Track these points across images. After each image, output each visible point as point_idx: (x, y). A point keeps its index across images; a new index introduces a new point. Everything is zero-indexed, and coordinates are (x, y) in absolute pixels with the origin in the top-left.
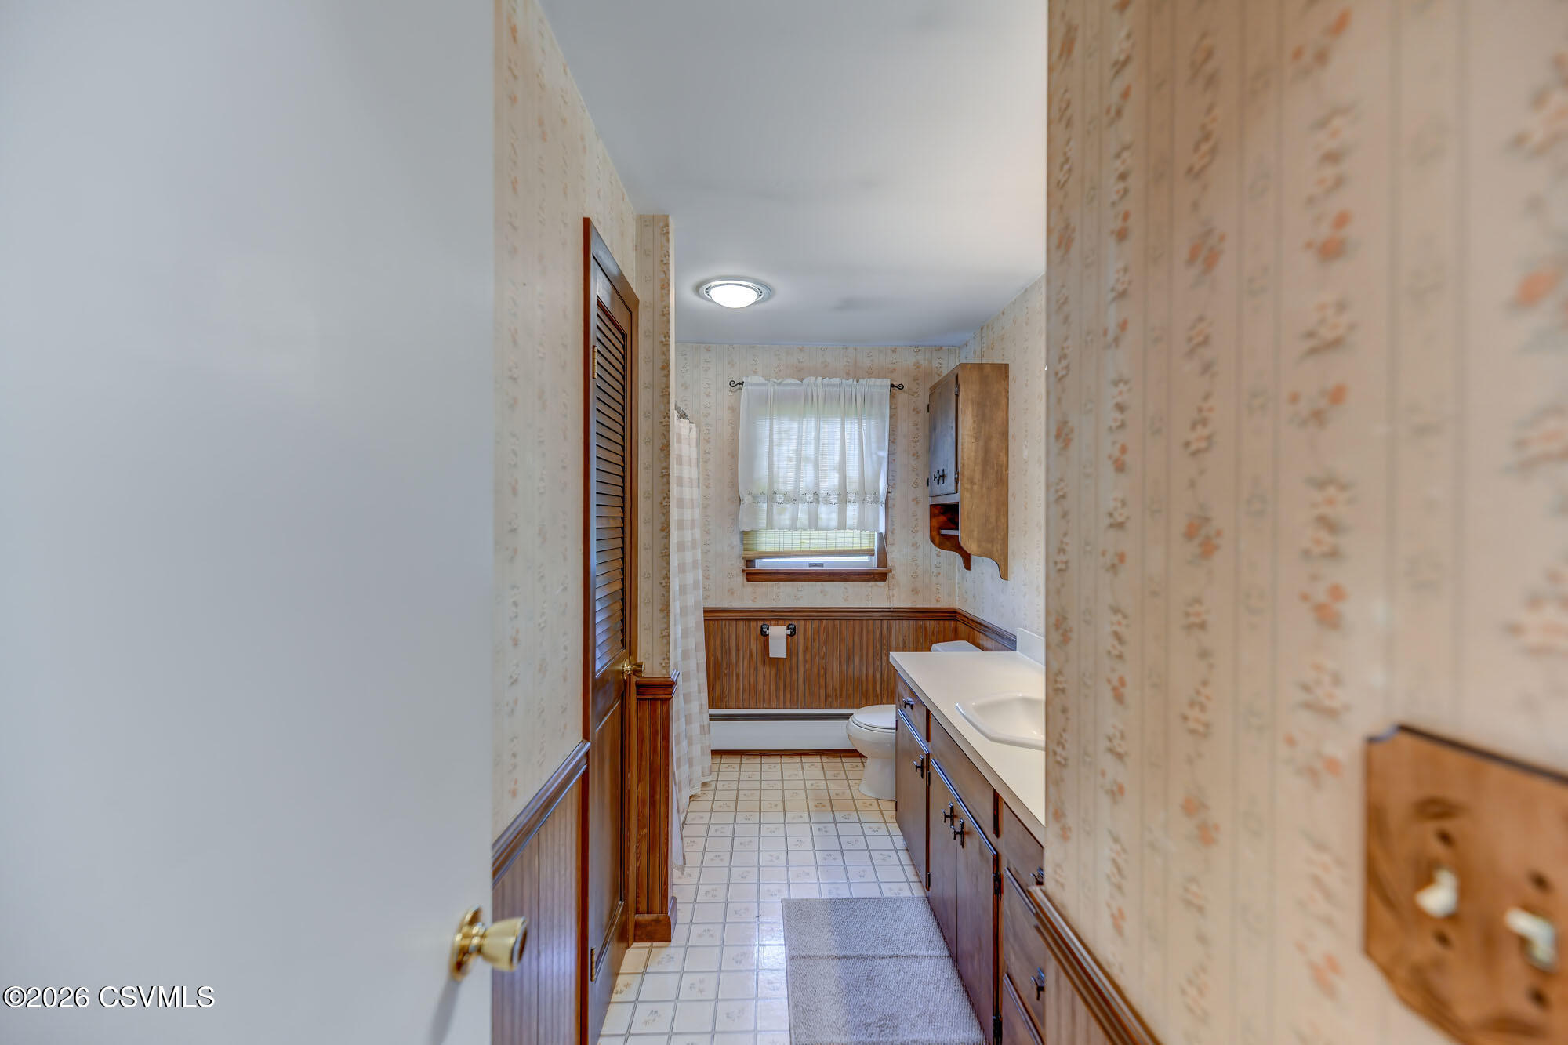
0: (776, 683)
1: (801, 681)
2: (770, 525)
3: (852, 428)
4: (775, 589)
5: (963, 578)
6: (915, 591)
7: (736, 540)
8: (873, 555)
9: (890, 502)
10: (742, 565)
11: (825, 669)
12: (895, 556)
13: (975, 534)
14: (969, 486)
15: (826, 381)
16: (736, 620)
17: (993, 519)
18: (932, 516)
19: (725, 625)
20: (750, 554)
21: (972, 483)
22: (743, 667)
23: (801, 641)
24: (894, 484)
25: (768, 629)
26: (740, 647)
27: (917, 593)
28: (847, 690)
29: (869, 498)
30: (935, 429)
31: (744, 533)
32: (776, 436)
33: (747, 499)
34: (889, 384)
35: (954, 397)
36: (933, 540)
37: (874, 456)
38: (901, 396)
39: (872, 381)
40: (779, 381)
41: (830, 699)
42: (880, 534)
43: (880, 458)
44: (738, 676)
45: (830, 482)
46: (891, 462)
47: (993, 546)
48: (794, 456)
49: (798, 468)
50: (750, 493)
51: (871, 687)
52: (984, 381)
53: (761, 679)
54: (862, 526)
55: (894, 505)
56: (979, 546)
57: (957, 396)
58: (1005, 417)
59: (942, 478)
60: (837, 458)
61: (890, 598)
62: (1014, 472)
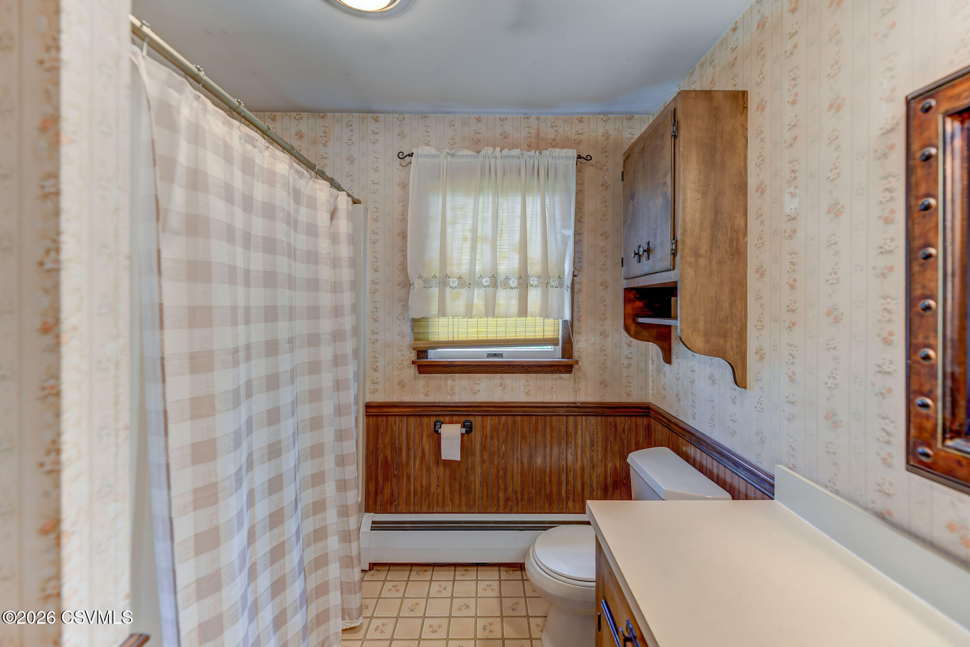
0: (451, 487)
1: (478, 483)
2: (442, 313)
3: (534, 205)
4: (449, 382)
5: (659, 371)
6: (604, 384)
7: (407, 328)
8: (557, 344)
9: (576, 287)
10: (413, 356)
11: (505, 470)
12: (583, 345)
13: (701, 325)
14: (693, 260)
15: (506, 152)
16: (408, 416)
17: (726, 305)
18: (627, 301)
19: (395, 421)
20: (421, 345)
21: (697, 254)
22: (415, 467)
23: (478, 438)
24: (581, 267)
25: (440, 428)
26: (411, 446)
27: (606, 386)
28: (529, 493)
29: (554, 282)
30: (632, 197)
31: (414, 321)
32: (449, 213)
33: (417, 283)
34: (575, 155)
35: (669, 141)
36: (627, 329)
37: (559, 236)
38: (589, 171)
39: (557, 151)
40: (451, 152)
41: (510, 503)
42: (565, 322)
43: (565, 239)
44: (409, 477)
45: (509, 265)
46: (577, 243)
47: (726, 341)
48: (469, 235)
49: (474, 248)
50: (420, 277)
51: (554, 488)
52: (715, 113)
53: (434, 482)
54: (545, 313)
55: (580, 290)
56: (707, 342)
57: (675, 137)
58: (742, 164)
59: (646, 253)
60: (517, 237)
61: (576, 391)
62: (761, 239)
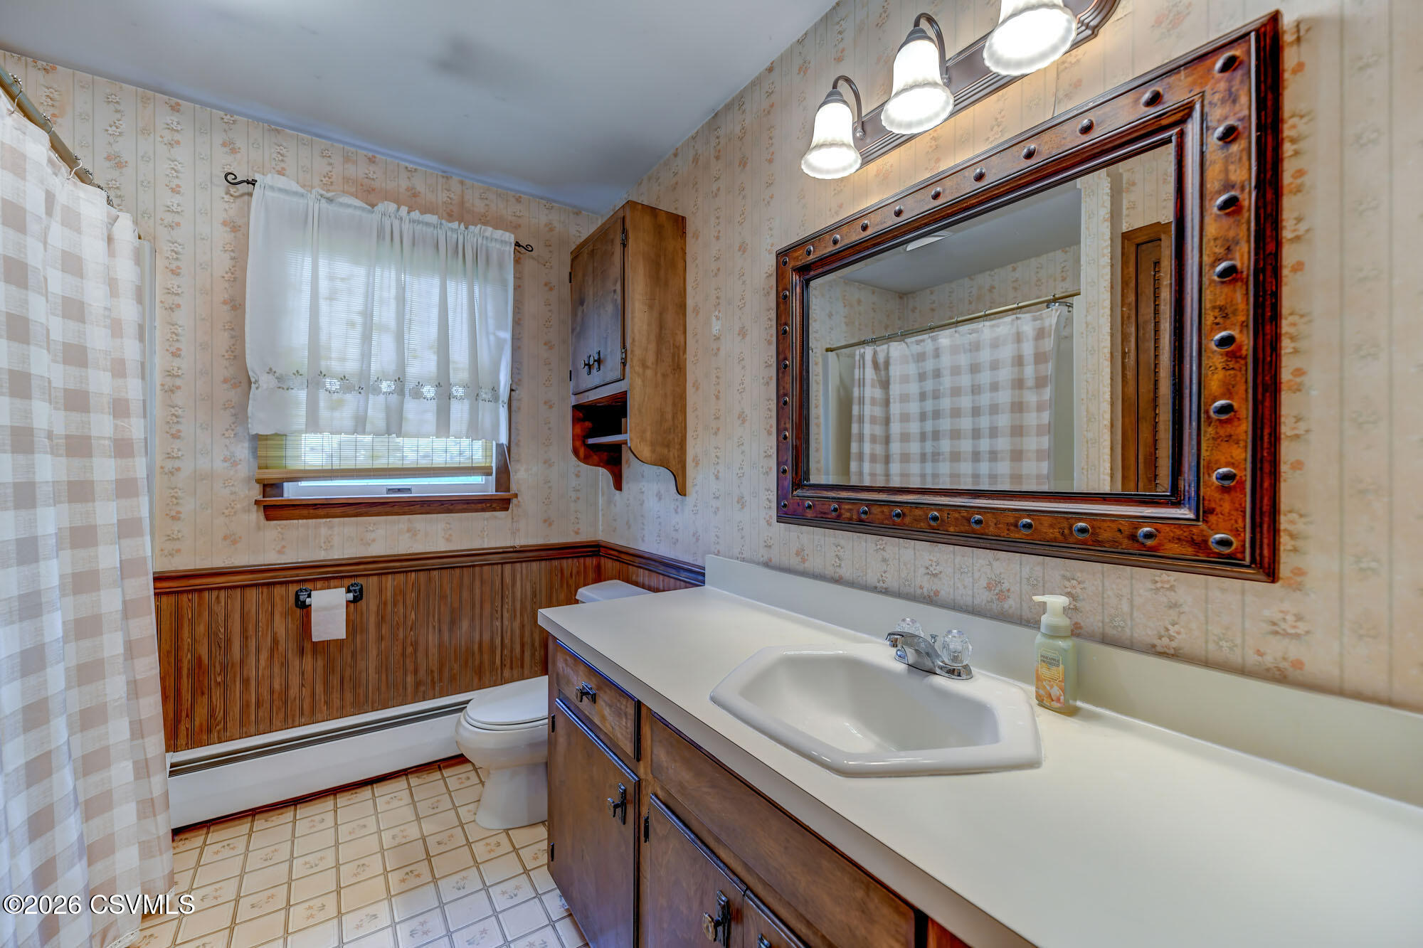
0: (326, 683)
1: (372, 671)
2: (314, 424)
3: (458, 292)
4: (324, 531)
5: (610, 502)
6: (548, 522)
7: (242, 451)
8: (490, 474)
9: (514, 404)
10: (256, 493)
11: (415, 645)
12: (522, 476)
13: (648, 434)
14: (641, 370)
15: (416, 215)
16: (243, 587)
17: (669, 416)
18: (576, 420)
19: (218, 597)
20: (271, 475)
21: (644, 366)
22: (257, 665)
23: (373, 607)
24: (520, 380)
25: (309, 596)
26: (251, 628)
27: (550, 525)
28: (451, 669)
29: (485, 394)
30: (582, 303)
31: (257, 439)
32: (324, 285)
33: (266, 381)
34: (513, 240)
35: (618, 249)
36: (576, 452)
37: (492, 338)
38: (529, 265)
39: (489, 231)
40: (329, 195)
41: (422, 688)
42: (499, 446)
43: (500, 343)
44: (246, 682)
45: (422, 366)
46: (516, 349)
47: (669, 451)
48: (358, 319)
49: (367, 338)
50: (270, 371)
51: (486, 657)
52: (659, 230)
53: (295, 681)
54: (474, 430)
55: (519, 409)
56: (653, 451)
57: (624, 245)
59: (596, 363)
60: (433, 331)
61: (514, 533)
62: (696, 356)
